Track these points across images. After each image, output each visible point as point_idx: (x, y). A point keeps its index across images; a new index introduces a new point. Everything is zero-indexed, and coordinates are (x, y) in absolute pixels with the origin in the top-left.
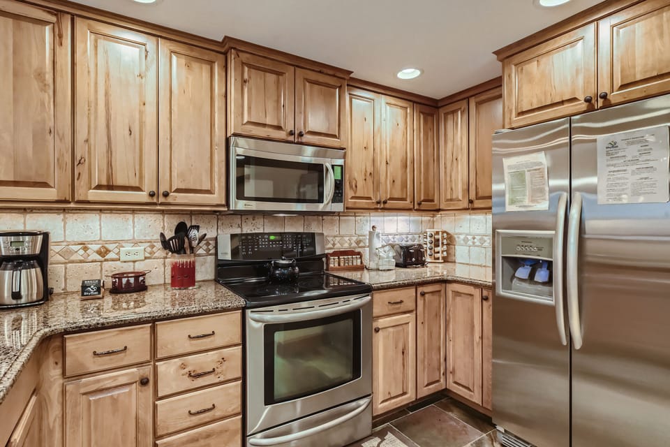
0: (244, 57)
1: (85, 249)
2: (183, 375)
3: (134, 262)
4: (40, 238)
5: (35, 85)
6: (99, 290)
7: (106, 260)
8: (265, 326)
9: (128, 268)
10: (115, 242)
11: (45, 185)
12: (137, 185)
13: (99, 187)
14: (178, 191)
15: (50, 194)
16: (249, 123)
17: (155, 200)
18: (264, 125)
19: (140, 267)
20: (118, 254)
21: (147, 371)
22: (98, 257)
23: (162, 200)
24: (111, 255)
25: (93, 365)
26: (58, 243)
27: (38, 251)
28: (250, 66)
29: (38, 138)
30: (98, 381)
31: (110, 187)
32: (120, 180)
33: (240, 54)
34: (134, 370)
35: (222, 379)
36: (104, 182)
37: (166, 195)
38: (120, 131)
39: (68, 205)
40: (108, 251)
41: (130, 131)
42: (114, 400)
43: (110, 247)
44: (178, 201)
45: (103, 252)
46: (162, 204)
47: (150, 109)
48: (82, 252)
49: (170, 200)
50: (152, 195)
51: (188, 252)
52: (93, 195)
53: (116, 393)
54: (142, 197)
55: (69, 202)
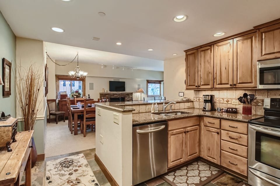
0: (262, 30)
1: (223, 100)
2: (228, 136)
3: (236, 105)
4: (210, 96)
5: (207, 63)
6: (220, 110)
7: (228, 104)
8: (256, 132)
9: (234, 107)
10: (231, 99)
11: (209, 85)
12: (227, 83)
13: (219, 84)
14: (239, 83)
15: (209, 87)
16: (265, 54)
17: (232, 87)
18: (274, 53)
19: (237, 107)
20: (231, 102)
21: (219, 131)
22: (226, 103)
23: (234, 86)
24: (229, 102)
25: (209, 125)
26: (218, 98)
27: (210, 99)
28: (265, 32)
29: (208, 75)
30: (209, 129)
31: (221, 84)
32: (223, 82)
33: (260, 30)
34: (216, 129)
35: (240, 143)
36: (220, 83)
37: (235, 85)
38: (223, 69)
39: (213, 89)
40: (229, 101)
41: (226, 68)
42: (212, 135)
43: (229, 100)
44: (239, 86)
45: (228, 101)
46: (234, 88)
47: (231, 61)
48: (223, 101)
49: (237, 86)
50: (231, 85)
51: (247, 103)
52: (218, 86)
53: (213, 133)
54: (228, 86)
55: (213, 88)
